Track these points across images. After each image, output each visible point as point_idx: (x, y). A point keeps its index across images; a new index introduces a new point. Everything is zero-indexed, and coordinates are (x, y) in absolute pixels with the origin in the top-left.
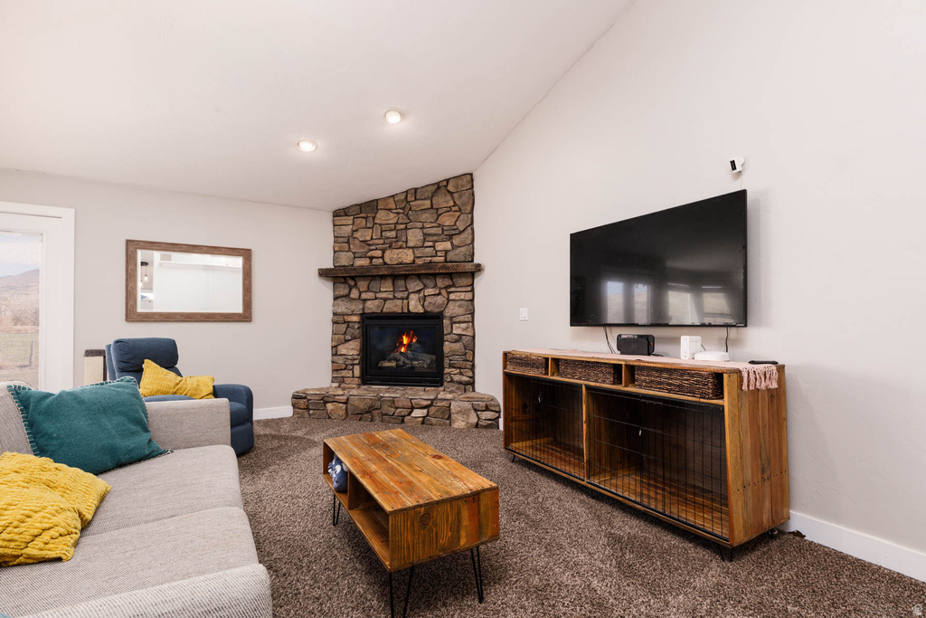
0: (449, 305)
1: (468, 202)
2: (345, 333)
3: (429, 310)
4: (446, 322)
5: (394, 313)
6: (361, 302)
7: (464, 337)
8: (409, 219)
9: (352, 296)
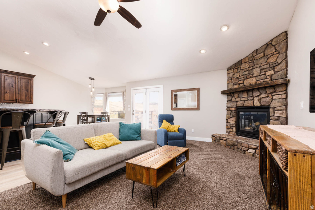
0: (272, 102)
2: (230, 115)
3: (263, 104)
4: (271, 110)
5: (248, 106)
6: (236, 102)
7: (280, 118)
8: (254, 64)
9: (233, 100)
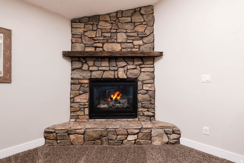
0: (141, 75)
1: (152, 20)
2: (79, 90)
3: (129, 77)
4: (139, 83)
5: (110, 78)
6: (90, 72)
7: (149, 91)
8: (118, 27)
9: (83, 68)
